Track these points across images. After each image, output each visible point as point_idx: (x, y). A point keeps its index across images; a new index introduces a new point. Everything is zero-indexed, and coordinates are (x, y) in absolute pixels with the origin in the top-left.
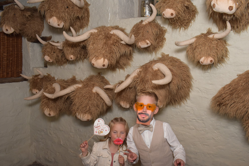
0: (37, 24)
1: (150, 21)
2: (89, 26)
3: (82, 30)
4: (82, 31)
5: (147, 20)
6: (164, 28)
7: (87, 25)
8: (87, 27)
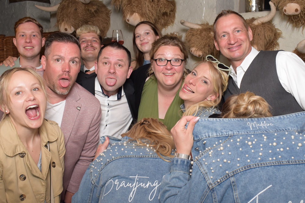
0: (102, 21)
1: (264, 22)
2: (175, 24)
3: (164, 28)
4: (165, 30)
5: (260, 20)
6: (279, 30)
7: (173, 22)
8: (173, 26)
